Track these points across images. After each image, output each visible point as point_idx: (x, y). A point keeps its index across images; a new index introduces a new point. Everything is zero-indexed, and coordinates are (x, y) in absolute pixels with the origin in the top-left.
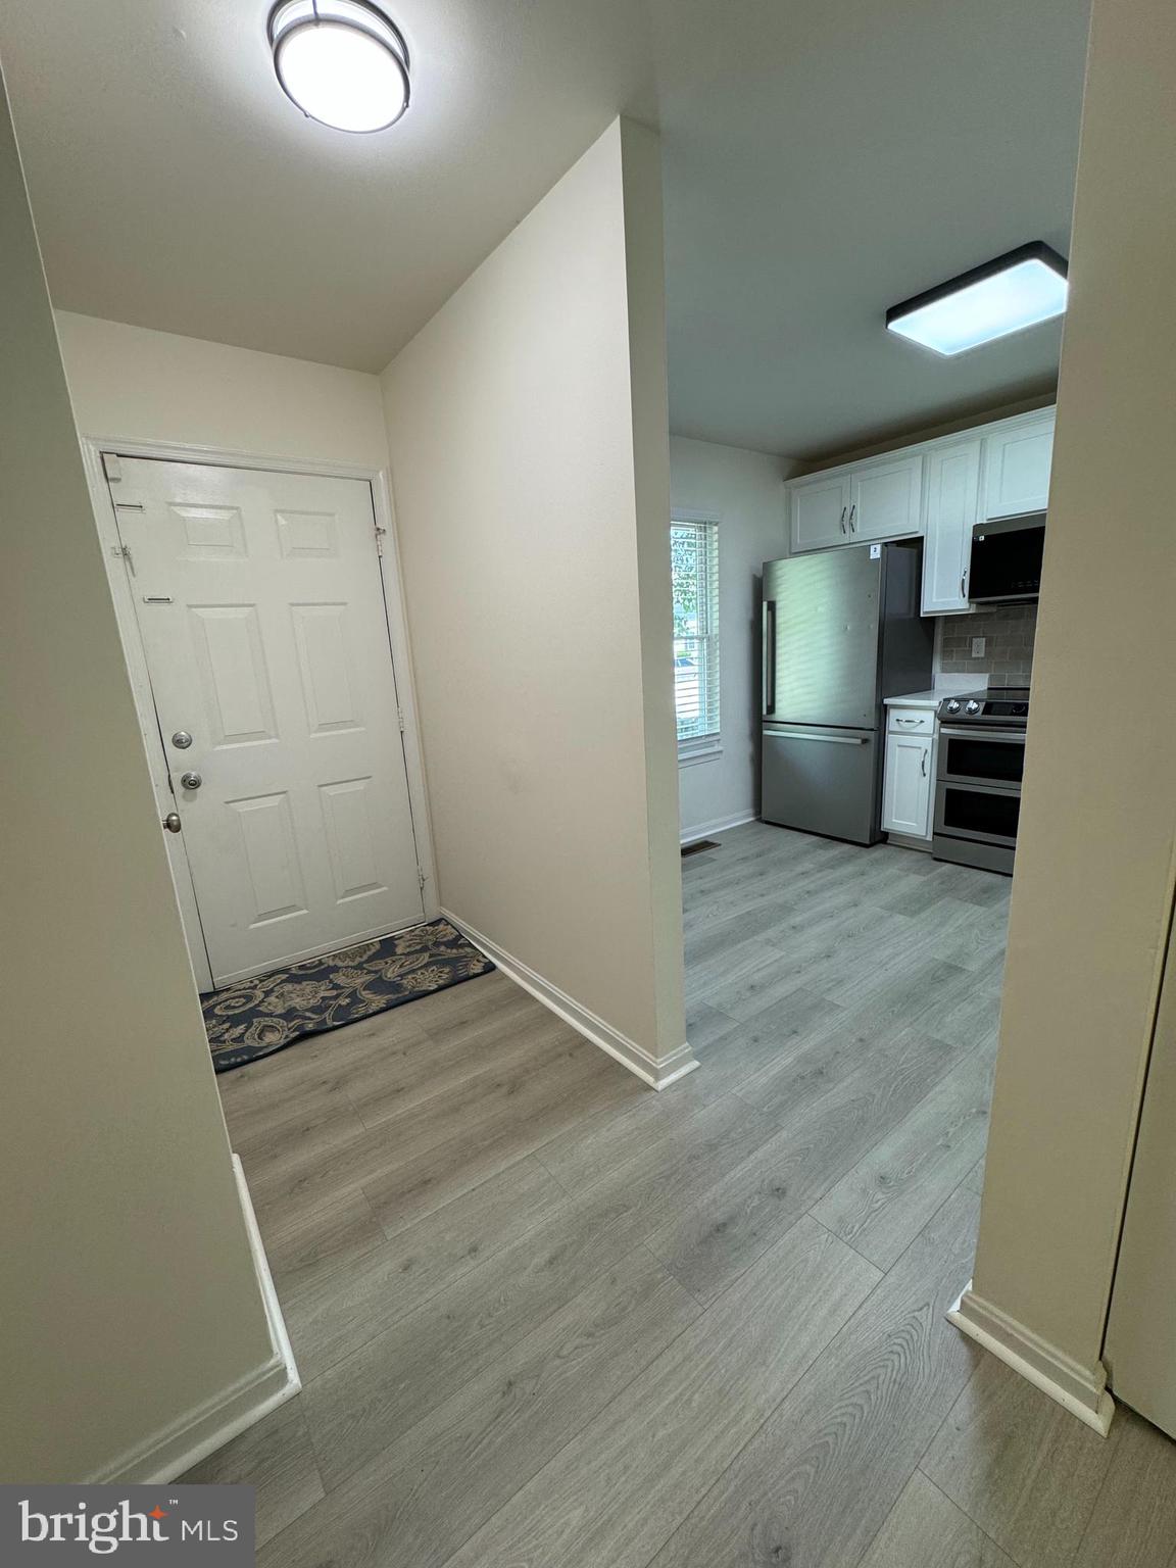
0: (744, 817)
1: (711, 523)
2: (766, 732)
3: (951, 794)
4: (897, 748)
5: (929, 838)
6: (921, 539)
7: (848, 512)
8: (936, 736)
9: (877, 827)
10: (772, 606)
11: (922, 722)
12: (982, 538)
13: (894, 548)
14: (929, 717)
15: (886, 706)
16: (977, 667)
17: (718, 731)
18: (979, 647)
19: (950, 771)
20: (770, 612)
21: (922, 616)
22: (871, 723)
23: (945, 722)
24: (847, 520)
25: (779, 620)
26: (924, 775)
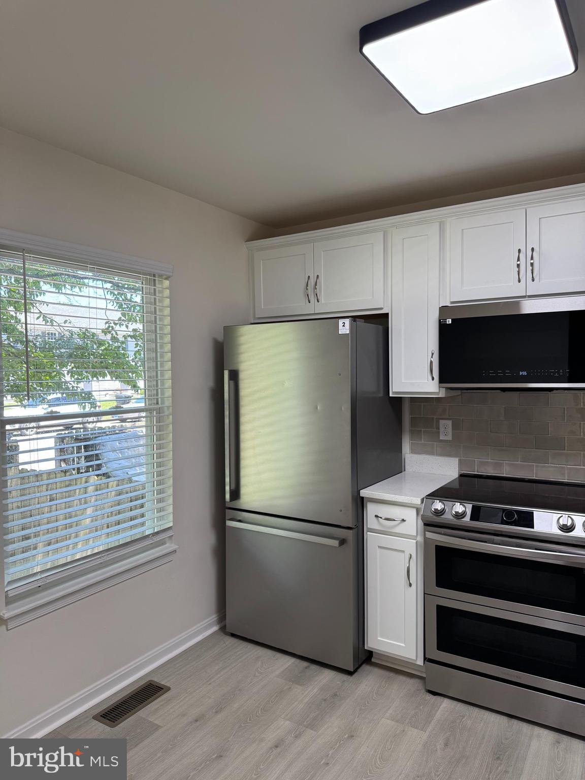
0: (207, 628)
1: (161, 276)
2: (230, 523)
3: (441, 610)
4: (378, 550)
5: (420, 662)
6: (386, 316)
7: (312, 282)
8: (420, 539)
9: (361, 646)
10: (235, 376)
11: (403, 520)
12: (449, 321)
13: (360, 323)
14: (411, 516)
15: (363, 498)
16: (447, 450)
17: (171, 524)
18: (446, 430)
19: (441, 583)
20: (232, 382)
21: (391, 395)
22: (347, 519)
23: (429, 525)
24: (311, 289)
25: (243, 392)
26: (410, 585)
